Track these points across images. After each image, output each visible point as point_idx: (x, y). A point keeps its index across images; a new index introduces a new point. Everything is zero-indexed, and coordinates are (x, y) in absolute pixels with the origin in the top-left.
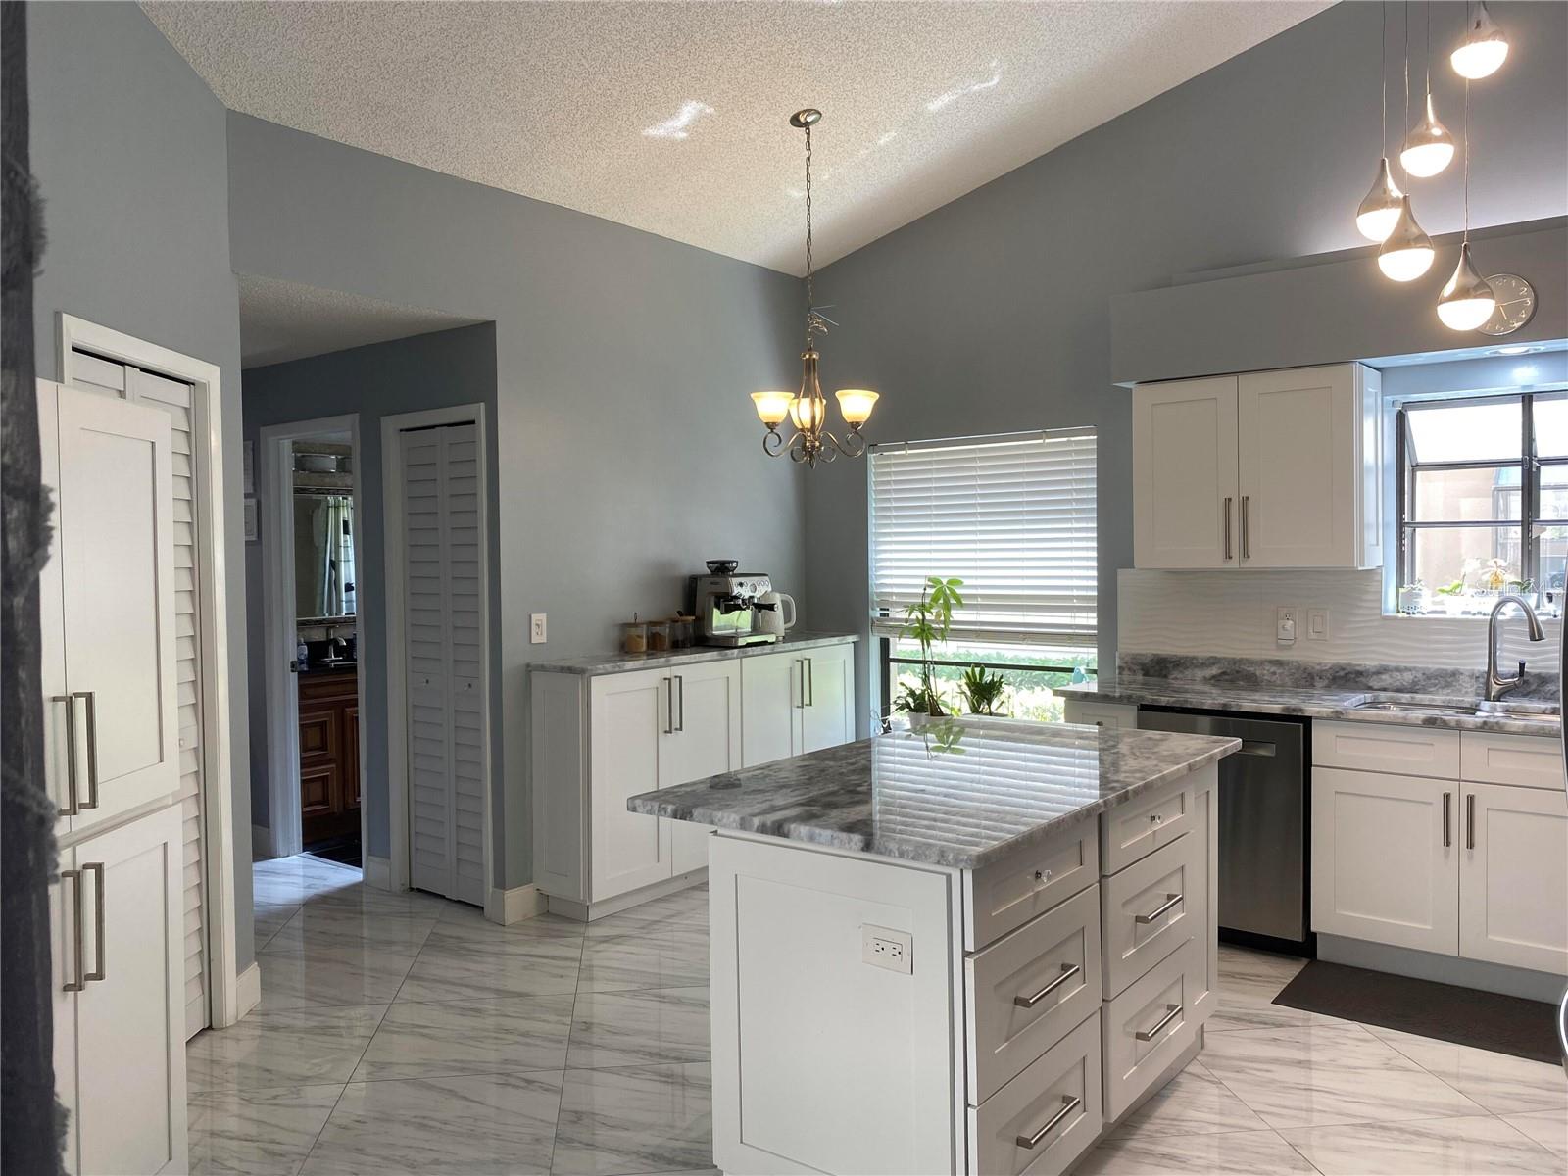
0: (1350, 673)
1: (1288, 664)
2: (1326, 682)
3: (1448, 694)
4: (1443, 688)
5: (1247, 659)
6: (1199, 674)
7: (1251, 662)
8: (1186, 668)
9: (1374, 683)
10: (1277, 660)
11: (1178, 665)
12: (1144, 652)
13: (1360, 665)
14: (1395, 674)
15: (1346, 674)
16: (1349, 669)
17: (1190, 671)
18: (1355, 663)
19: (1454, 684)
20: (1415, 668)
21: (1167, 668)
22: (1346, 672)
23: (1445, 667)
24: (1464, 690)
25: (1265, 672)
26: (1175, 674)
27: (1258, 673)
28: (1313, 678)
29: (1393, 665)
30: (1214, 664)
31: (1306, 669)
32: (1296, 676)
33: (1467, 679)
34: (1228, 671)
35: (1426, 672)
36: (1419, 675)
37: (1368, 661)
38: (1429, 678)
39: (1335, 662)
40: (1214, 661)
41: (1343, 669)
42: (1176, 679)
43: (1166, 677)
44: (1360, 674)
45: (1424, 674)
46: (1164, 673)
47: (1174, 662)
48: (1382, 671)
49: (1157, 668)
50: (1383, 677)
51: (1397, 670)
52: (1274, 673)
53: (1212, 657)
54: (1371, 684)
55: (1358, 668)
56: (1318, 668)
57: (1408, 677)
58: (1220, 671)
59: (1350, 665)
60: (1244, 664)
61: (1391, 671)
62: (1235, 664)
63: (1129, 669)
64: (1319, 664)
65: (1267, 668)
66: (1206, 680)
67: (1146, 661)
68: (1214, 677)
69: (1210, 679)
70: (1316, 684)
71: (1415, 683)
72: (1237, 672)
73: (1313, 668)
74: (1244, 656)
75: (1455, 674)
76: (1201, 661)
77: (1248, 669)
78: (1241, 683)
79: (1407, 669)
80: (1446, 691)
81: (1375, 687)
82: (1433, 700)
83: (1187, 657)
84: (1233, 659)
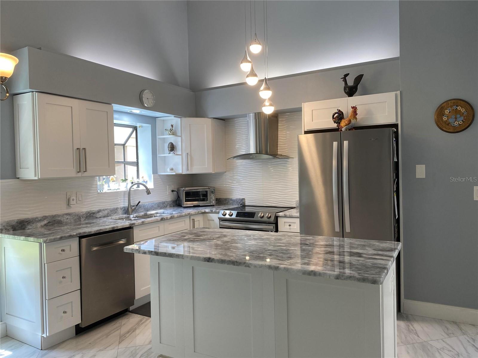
0: (91, 214)
1: (72, 214)
2: (84, 218)
3: (116, 215)
4: (114, 214)
5: (58, 215)
6: (39, 225)
7: (58, 216)
8: (33, 224)
9: (98, 215)
10: (68, 213)
11: (29, 223)
12: (13, 219)
13: (93, 211)
14: (103, 212)
15: (90, 214)
16: (91, 212)
17: (34, 224)
18: (92, 210)
19: (117, 212)
20: (108, 209)
21: (24, 225)
22: (90, 213)
23: (115, 207)
24: (119, 213)
25: (65, 219)
26: (29, 227)
27: (62, 220)
28: (80, 218)
29: (103, 208)
30: (45, 219)
31: (78, 215)
32: (75, 218)
33: (120, 210)
34: (51, 221)
35: (111, 210)
36: (109, 211)
37: (95, 209)
38: (111, 211)
39: (86, 210)
40: (45, 218)
41: (89, 213)
42: (29, 229)
43: (24, 229)
44: (94, 213)
45: (110, 210)
46: (23, 227)
47: (28, 221)
48: (99, 211)
49: (20, 226)
50: (100, 213)
51: (104, 210)
52: (67, 219)
53: (44, 216)
54: (97, 216)
55: (93, 212)
56: (81, 214)
57: (106, 212)
58: (48, 222)
59: (91, 211)
60: (57, 217)
61: (102, 211)
62: (53, 217)
63: (6, 229)
64: (82, 212)
65: (65, 217)
66: (42, 227)
67: (14, 224)
68: (45, 225)
69: (44, 226)
70: (81, 220)
71: (108, 214)
72: (54, 221)
73: (80, 214)
74: (57, 214)
75: (117, 209)
76: (39, 219)
77: (58, 219)
78: (56, 225)
79: (106, 209)
80: (115, 214)
81: (98, 217)
82: (116, 217)
83: (33, 218)
84: (53, 215)
